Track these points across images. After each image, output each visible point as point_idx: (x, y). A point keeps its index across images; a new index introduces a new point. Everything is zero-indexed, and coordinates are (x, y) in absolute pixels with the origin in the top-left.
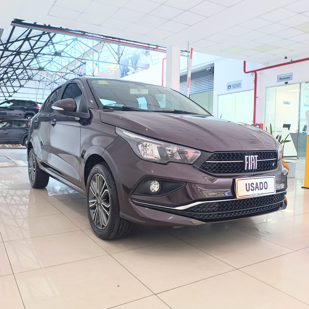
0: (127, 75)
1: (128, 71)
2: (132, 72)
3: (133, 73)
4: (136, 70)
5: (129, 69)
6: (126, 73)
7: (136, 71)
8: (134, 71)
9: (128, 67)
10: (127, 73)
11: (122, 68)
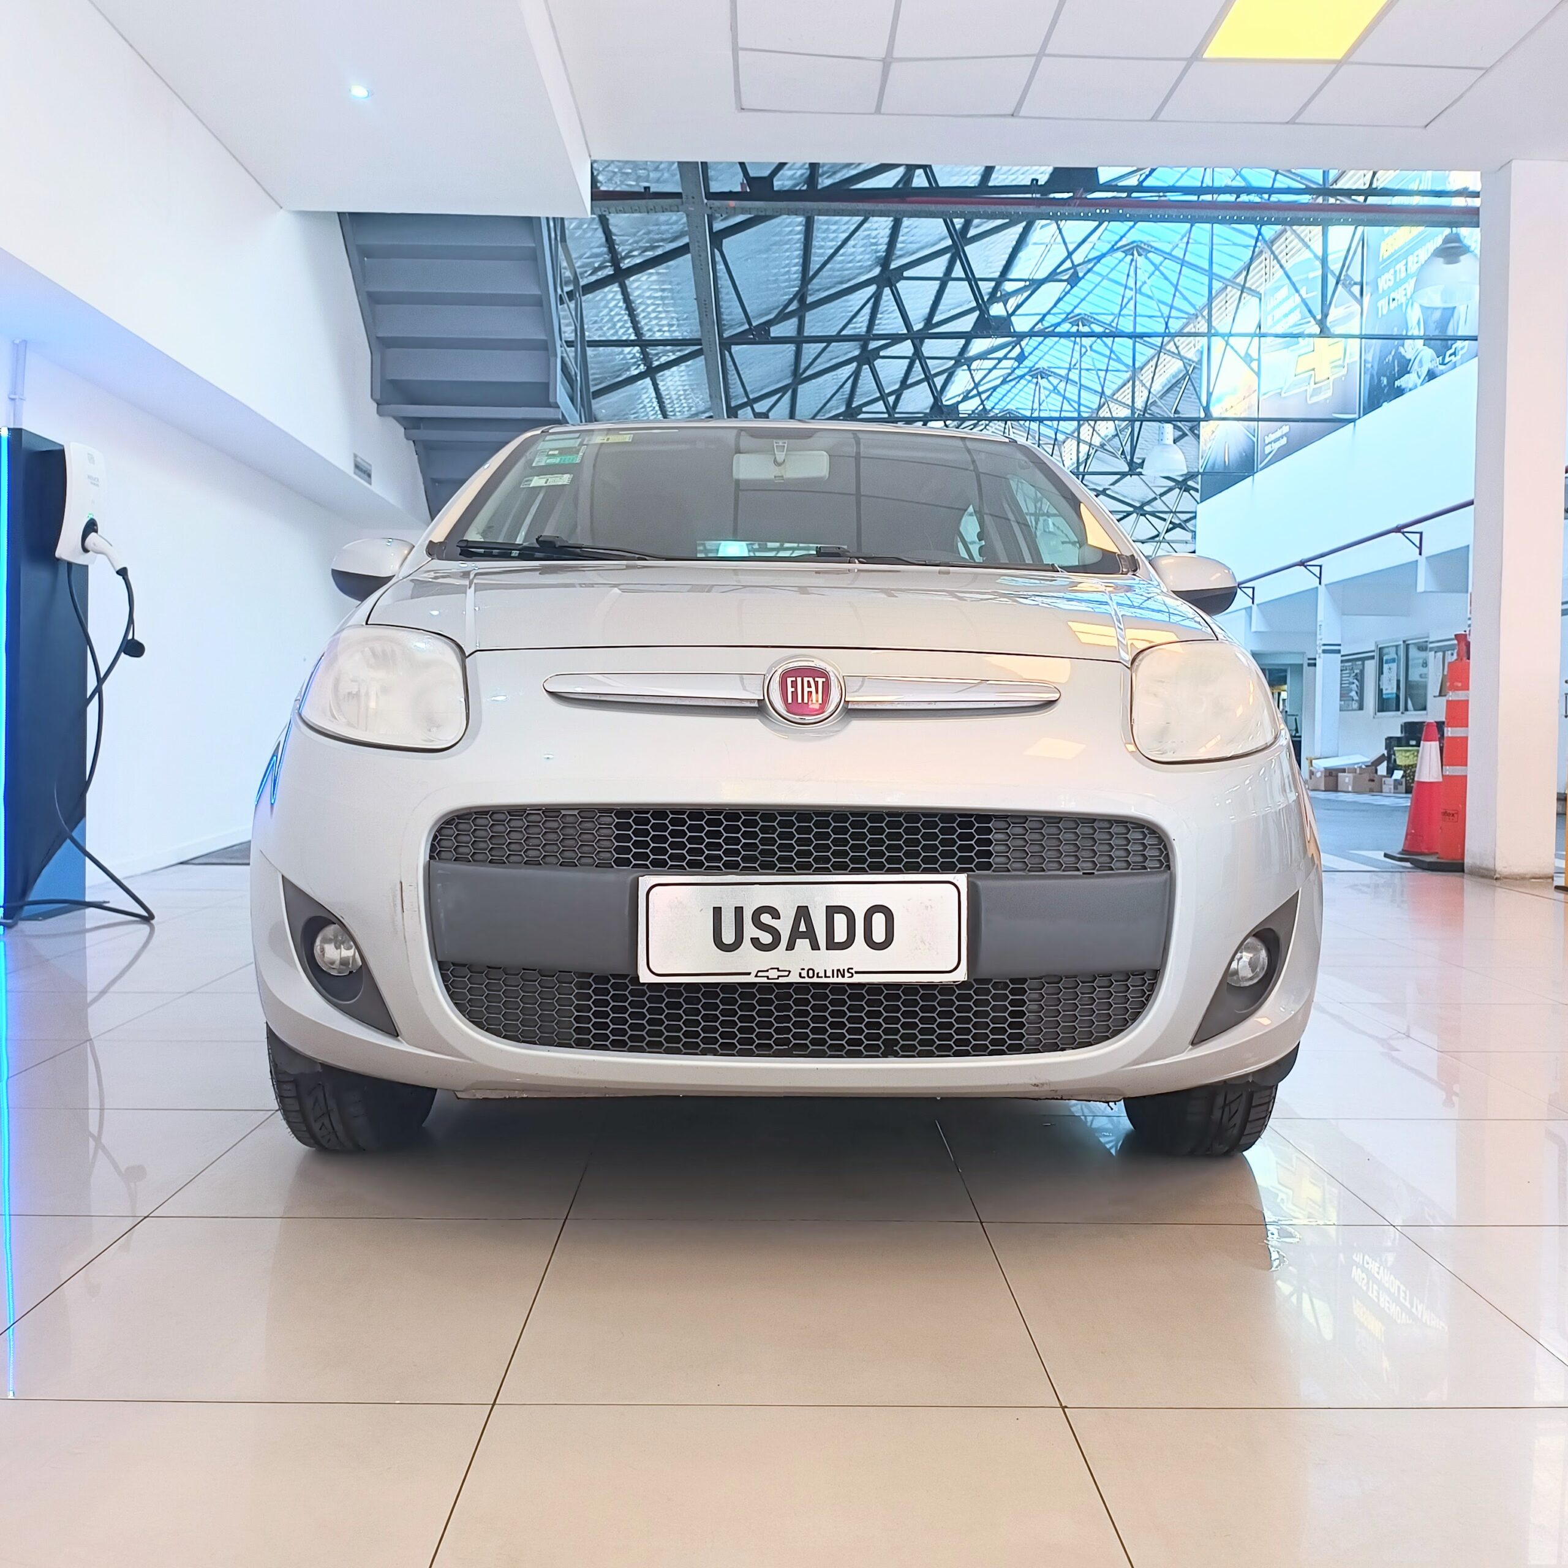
0: (1400, 392)
1: (1405, 368)
2: (1424, 372)
3: (1431, 375)
4: (1447, 359)
5: (1408, 357)
6: (1393, 379)
7: (1443, 364)
8: (1431, 366)
9: (1401, 350)
10: (1397, 383)
11: (1370, 359)
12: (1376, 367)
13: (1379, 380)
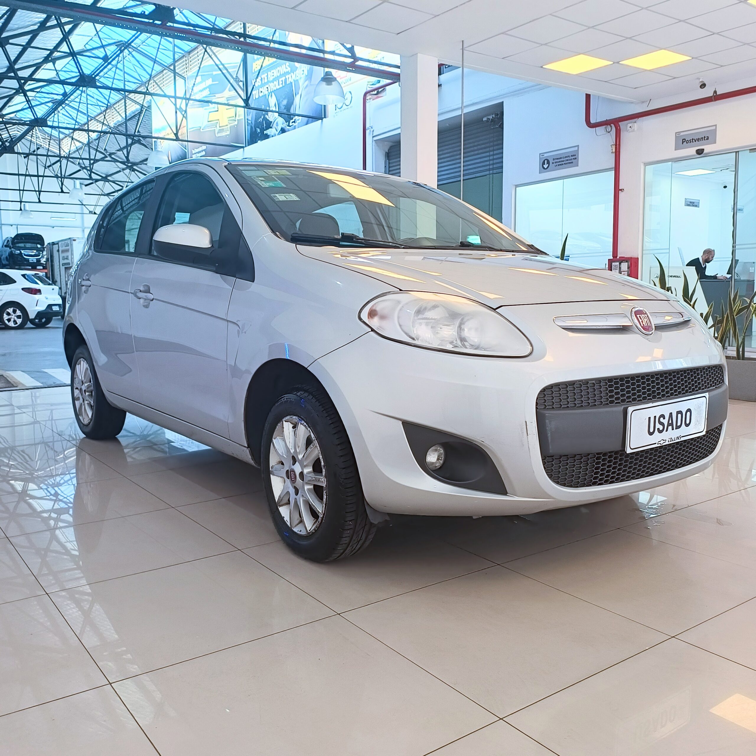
2: (279, 129)
11: (250, 119)
12: (253, 122)
13: (256, 130)
